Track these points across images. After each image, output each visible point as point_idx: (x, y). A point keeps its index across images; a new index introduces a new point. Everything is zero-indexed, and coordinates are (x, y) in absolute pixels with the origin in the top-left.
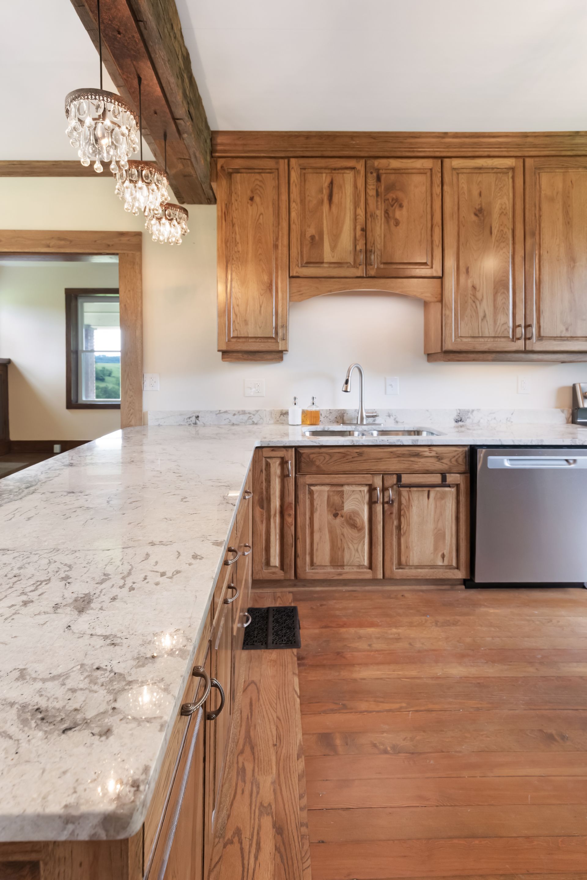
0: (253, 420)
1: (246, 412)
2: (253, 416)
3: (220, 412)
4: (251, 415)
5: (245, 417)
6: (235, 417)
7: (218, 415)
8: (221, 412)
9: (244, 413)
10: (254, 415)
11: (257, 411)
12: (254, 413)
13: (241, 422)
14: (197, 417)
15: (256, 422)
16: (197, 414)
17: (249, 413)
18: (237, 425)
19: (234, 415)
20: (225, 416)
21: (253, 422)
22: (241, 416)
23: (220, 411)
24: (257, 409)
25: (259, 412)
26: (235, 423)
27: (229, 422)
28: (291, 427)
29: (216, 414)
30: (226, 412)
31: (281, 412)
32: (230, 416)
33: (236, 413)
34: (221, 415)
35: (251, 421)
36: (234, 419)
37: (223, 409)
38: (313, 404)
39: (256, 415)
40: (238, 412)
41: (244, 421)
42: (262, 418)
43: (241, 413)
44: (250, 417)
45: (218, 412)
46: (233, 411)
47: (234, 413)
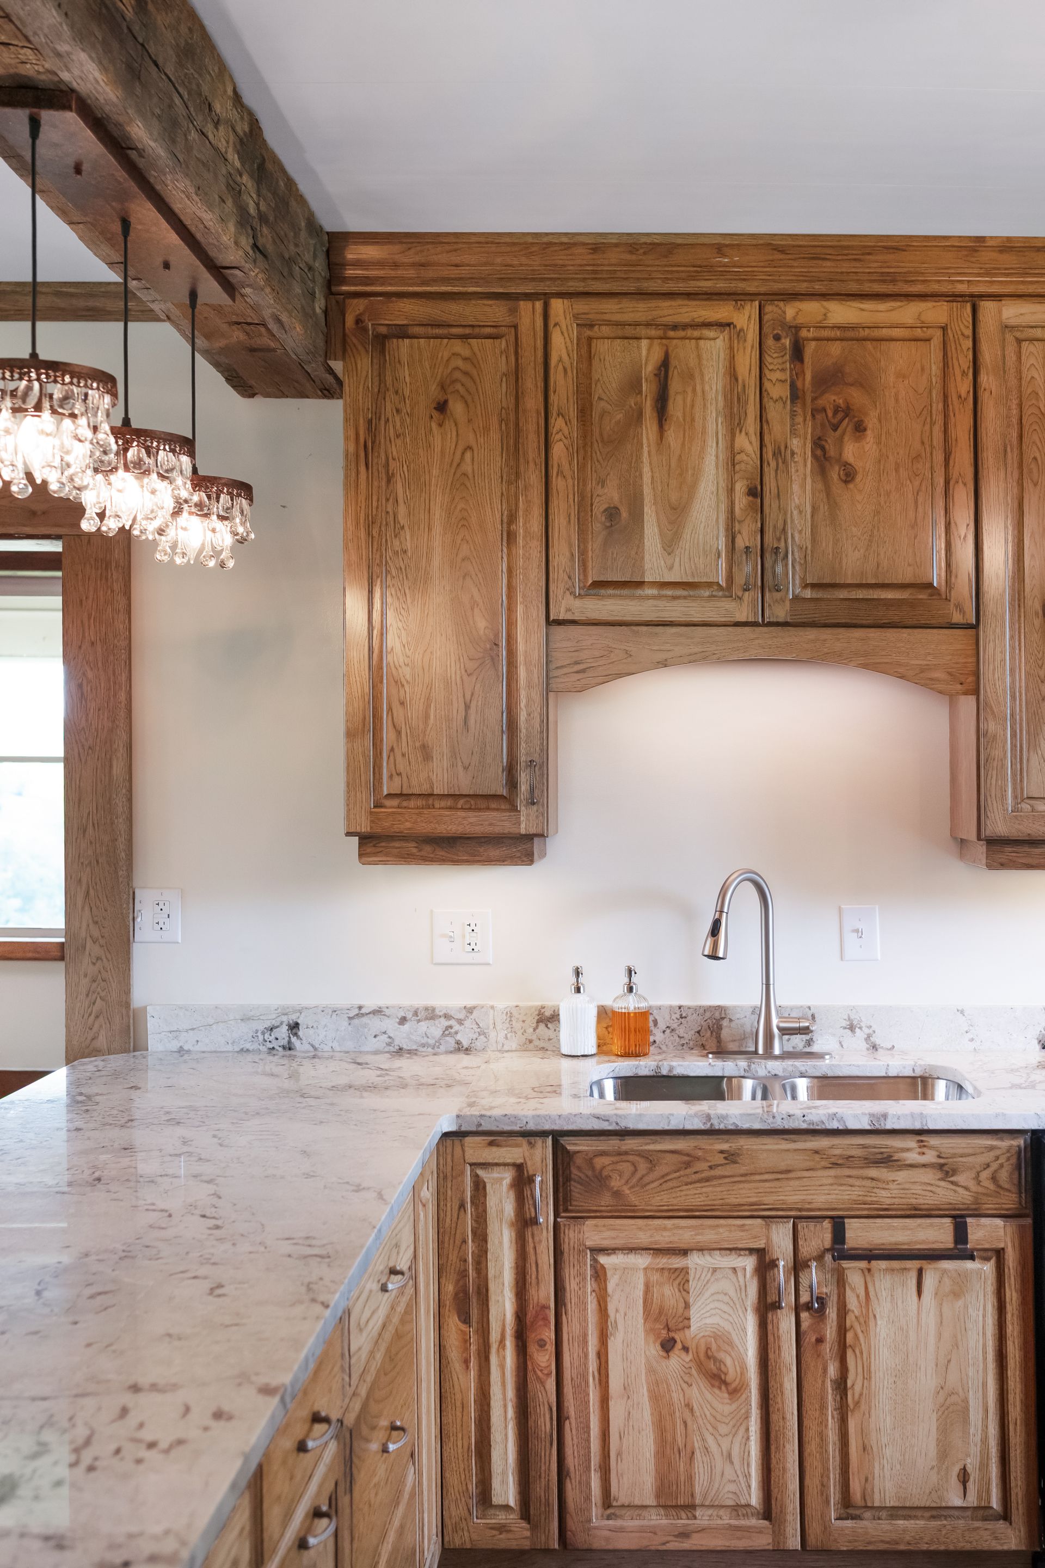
0: (459, 1037)
1: (438, 1012)
2: (457, 1027)
3: (360, 1013)
4: (452, 1022)
5: (435, 1029)
6: (407, 1026)
7: (356, 1021)
8: (363, 1011)
9: (431, 1014)
10: (460, 1022)
11: (470, 1010)
12: (461, 1016)
13: (423, 1045)
14: (294, 1027)
15: (465, 1044)
16: (293, 1018)
17: (447, 1017)
19: (403, 1020)
20: (376, 1024)
21: (458, 1043)
22: (423, 1026)
23: (360, 1008)
24: (470, 1003)
25: (475, 1013)
26: (405, 1047)
27: (389, 1044)
29: (351, 1019)
30: (378, 1012)
31: (539, 1013)
32: (389, 1025)
33: (409, 1015)
34: (365, 1020)
35: (451, 1041)
36: (403, 1035)
37: (370, 1003)
38: (630, 990)
39: (467, 1023)
40: (416, 1014)
41: (431, 1041)
42: (482, 1033)
43: (422, 1014)
44: (450, 1027)
45: (355, 1011)
46: (399, 1008)
47: (401, 1014)
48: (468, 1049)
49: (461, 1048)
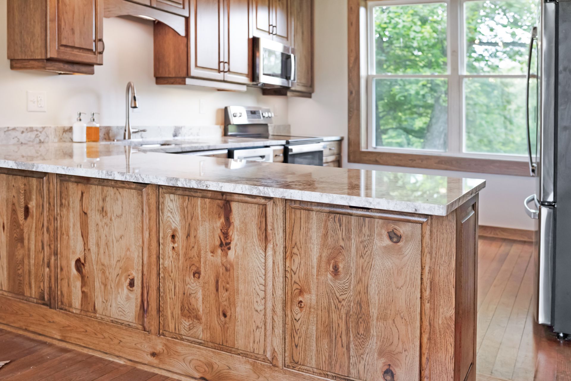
0: (40, 138)
1: (34, 129)
2: (40, 134)
3: (8, 130)
4: (38, 133)
5: (32, 135)
6: (24, 134)
7: (7, 133)
8: (10, 129)
9: (31, 130)
10: (41, 132)
11: (44, 128)
12: (41, 130)
13: (29, 141)
15: (42, 140)
17: (37, 130)
18: (25, 144)
19: (23, 132)
20: (14, 134)
21: (40, 140)
22: (29, 134)
23: (8, 128)
24: (44, 126)
25: (45, 129)
26: (23, 142)
27: (18, 141)
28: (75, 145)
29: (5, 132)
30: (14, 129)
31: (64, 129)
32: (18, 134)
33: (25, 130)
34: (10, 132)
35: (37, 140)
36: (23, 138)
37: (12, 126)
38: (94, 120)
39: (43, 133)
40: (27, 130)
41: (32, 140)
42: (47, 136)
43: (29, 130)
44: (37, 134)
45: (6, 129)
46: (22, 127)
47: (22, 130)
48: (43, 142)
49: (41, 142)
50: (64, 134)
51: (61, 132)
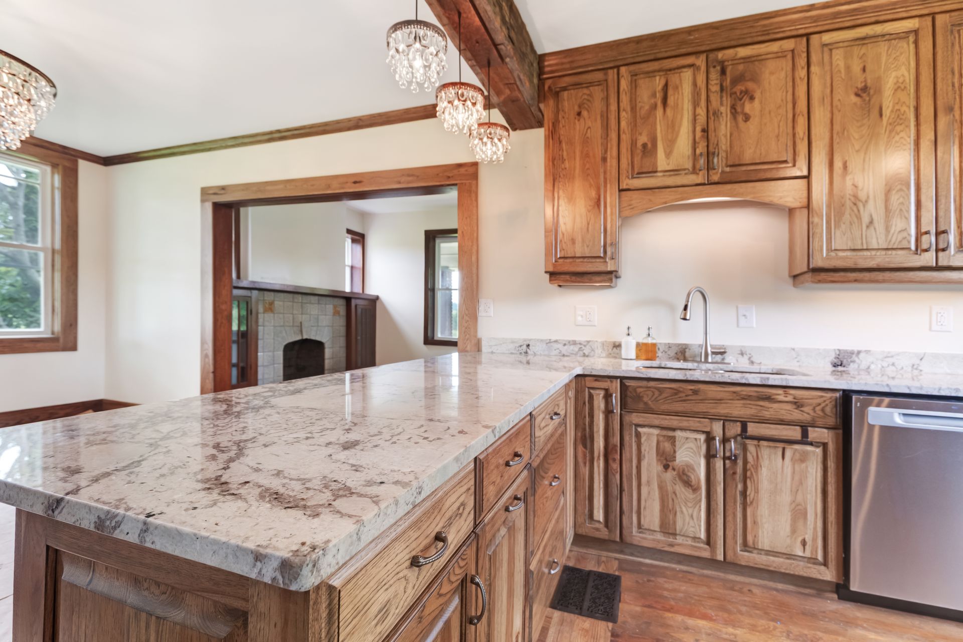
0: (584, 351)
1: (577, 342)
2: (584, 348)
3: (550, 342)
4: (582, 346)
5: (576, 348)
6: (566, 347)
7: (549, 344)
8: (552, 341)
9: (574, 343)
10: (585, 346)
11: (588, 342)
12: (585, 344)
13: (572, 354)
14: (528, 346)
15: (587, 354)
16: (528, 343)
17: (580, 344)
18: (567, 356)
19: (565, 345)
20: (556, 346)
21: (584, 353)
22: (572, 347)
24: (588, 340)
25: (590, 344)
26: (565, 354)
27: (560, 353)
28: (624, 362)
29: (547, 343)
30: (556, 341)
31: (614, 344)
32: (560, 346)
33: (567, 343)
34: (552, 344)
35: (581, 353)
36: (565, 350)
37: (554, 339)
39: (587, 346)
40: (569, 342)
41: (574, 352)
42: (593, 350)
43: (571, 343)
44: (581, 348)
45: (548, 341)
46: (564, 340)
47: (564, 342)
48: (587, 356)
49: (584, 355)
50: (615, 349)
51: (611, 347)
